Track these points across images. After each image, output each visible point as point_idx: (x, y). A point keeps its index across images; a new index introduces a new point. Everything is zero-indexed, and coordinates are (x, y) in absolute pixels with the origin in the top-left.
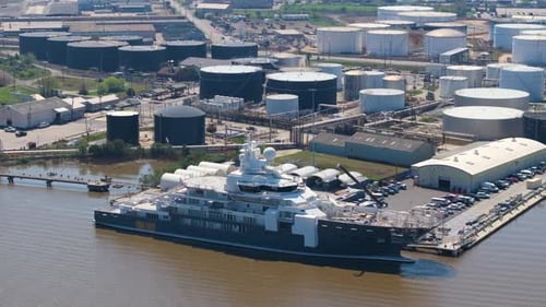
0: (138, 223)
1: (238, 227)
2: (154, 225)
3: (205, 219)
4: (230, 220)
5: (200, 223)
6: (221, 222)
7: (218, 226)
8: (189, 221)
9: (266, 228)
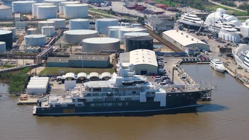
0: (64, 110)
1: (121, 103)
2: (74, 110)
3: (103, 103)
4: (118, 100)
5: (100, 105)
6: (111, 102)
7: (110, 104)
8: (93, 105)
9: (140, 101)
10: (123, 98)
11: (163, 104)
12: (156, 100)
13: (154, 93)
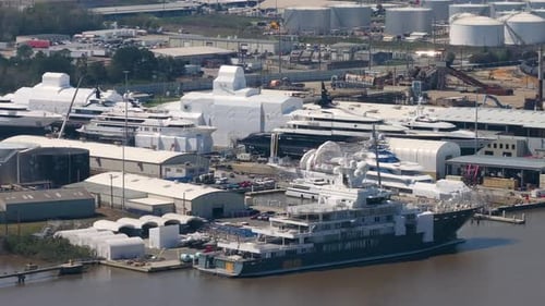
0: (285, 263)
9: (397, 234)
10: (367, 229)
11: (429, 238)
12: (419, 230)
13: (414, 216)
